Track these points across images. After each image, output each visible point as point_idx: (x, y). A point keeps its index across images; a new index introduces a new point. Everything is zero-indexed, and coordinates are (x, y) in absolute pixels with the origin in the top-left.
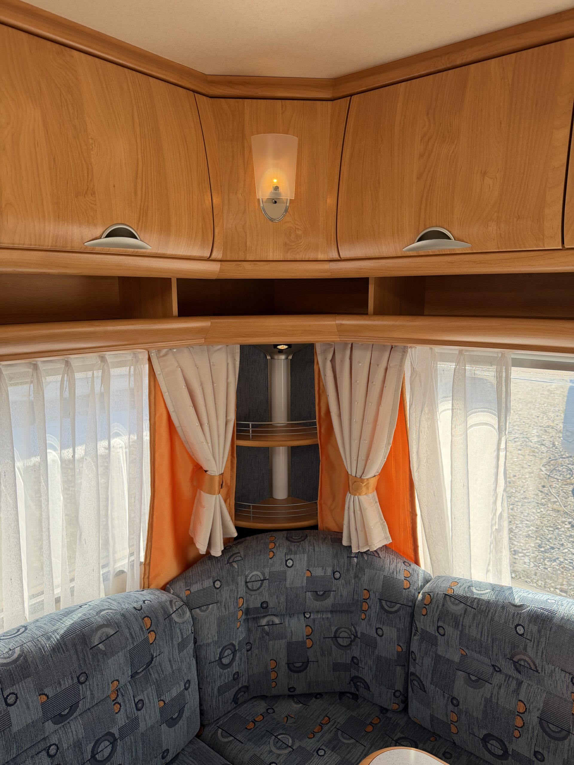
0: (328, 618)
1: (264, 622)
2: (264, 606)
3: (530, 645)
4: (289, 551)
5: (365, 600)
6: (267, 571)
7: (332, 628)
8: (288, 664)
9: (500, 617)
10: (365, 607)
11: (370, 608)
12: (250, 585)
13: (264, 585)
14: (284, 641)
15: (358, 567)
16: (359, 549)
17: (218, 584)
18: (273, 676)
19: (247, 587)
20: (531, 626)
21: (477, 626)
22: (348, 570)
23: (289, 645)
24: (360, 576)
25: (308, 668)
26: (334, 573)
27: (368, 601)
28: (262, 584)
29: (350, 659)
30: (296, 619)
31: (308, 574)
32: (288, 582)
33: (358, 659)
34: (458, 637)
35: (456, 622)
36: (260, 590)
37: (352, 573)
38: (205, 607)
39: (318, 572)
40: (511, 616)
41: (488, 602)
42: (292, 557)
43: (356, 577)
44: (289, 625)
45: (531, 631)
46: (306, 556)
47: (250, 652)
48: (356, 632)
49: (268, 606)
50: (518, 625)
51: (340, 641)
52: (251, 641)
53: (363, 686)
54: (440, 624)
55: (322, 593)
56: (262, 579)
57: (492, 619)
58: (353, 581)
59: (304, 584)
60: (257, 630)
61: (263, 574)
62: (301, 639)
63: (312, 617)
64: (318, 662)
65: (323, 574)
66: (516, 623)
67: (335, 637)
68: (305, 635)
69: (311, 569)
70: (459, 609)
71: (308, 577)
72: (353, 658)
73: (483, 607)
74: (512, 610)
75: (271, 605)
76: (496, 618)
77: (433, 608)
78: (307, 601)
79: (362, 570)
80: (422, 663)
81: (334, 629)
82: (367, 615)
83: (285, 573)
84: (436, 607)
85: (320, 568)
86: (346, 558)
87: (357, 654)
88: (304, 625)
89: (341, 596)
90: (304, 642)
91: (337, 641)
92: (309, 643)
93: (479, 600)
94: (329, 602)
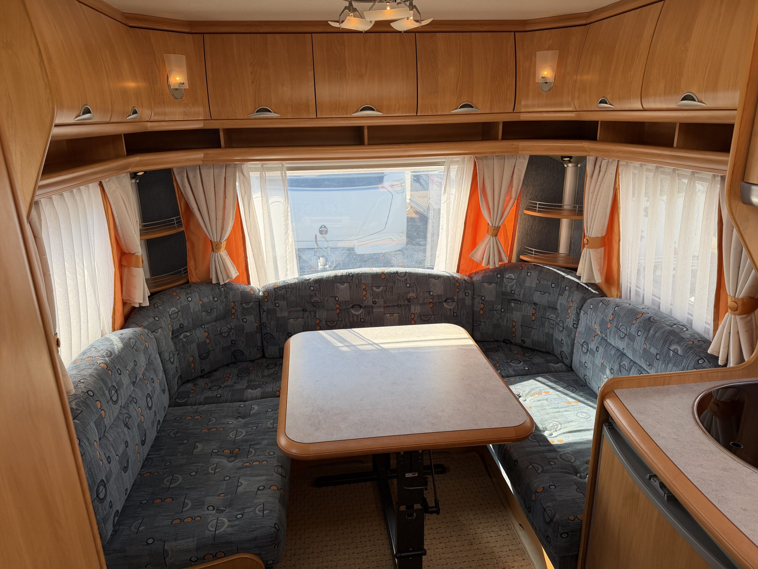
0: (214, 325)
1: (182, 337)
2: (181, 326)
3: (317, 292)
4: (187, 294)
5: (233, 308)
6: (179, 306)
7: (218, 329)
8: (199, 356)
9: (302, 287)
10: (233, 311)
11: (237, 310)
12: (172, 316)
13: (179, 314)
14: (195, 344)
15: (225, 292)
16: (224, 282)
17: (157, 319)
18: (193, 365)
19: (170, 318)
20: (316, 285)
21: (293, 295)
22: (221, 295)
23: (198, 345)
24: (228, 296)
25: (210, 355)
26: (214, 299)
27: (235, 308)
28: (178, 314)
29: (230, 342)
30: (198, 330)
31: (201, 302)
32: (192, 310)
33: (234, 340)
34: (286, 303)
35: (283, 298)
36: (178, 318)
37: (223, 297)
38: (157, 331)
39: (206, 300)
40: (307, 284)
41: (295, 283)
42: (190, 295)
43: (226, 297)
44: (196, 334)
45: (316, 287)
46: (197, 293)
47: (179, 355)
48: (231, 327)
49: (183, 326)
50: (310, 287)
51: (223, 334)
52: (178, 349)
53: (240, 354)
54: (276, 302)
55: (210, 311)
56: (177, 311)
57: (299, 289)
58: (224, 300)
59: (200, 309)
60: (179, 342)
61: (177, 308)
62: (203, 340)
63: (206, 327)
64: (214, 350)
65: (208, 301)
66: (309, 287)
67: (221, 333)
68: (205, 337)
69: (202, 300)
70: (283, 292)
71: (201, 305)
72: (232, 341)
73: (294, 286)
74: (306, 282)
75: (185, 325)
76: (301, 288)
77: (271, 296)
78: (203, 317)
79: (227, 293)
80: (270, 325)
81: (219, 329)
82: (235, 315)
83: (189, 305)
84: (272, 296)
85: (206, 298)
86: (218, 289)
87: (233, 338)
88: (204, 332)
89: (220, 310)
90: (206, 341)
91: (222, 335)
92: (208, 341)
93: (291, 284)
94: (214, 315)
